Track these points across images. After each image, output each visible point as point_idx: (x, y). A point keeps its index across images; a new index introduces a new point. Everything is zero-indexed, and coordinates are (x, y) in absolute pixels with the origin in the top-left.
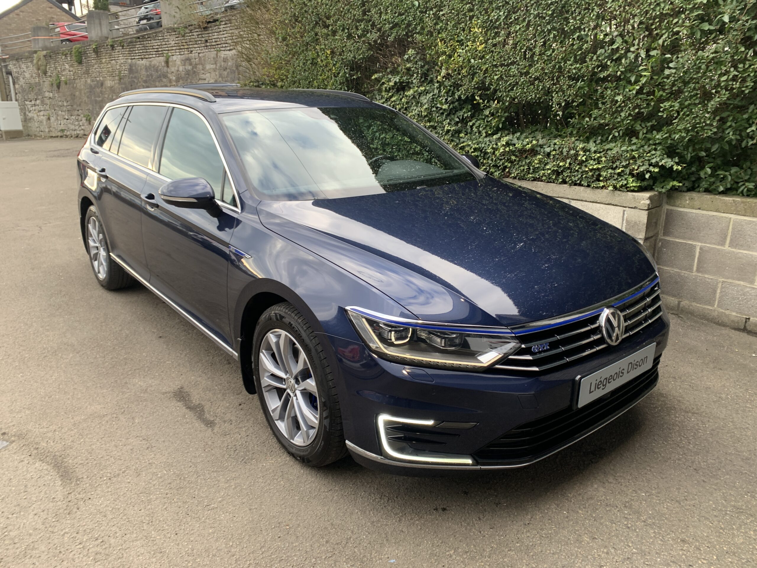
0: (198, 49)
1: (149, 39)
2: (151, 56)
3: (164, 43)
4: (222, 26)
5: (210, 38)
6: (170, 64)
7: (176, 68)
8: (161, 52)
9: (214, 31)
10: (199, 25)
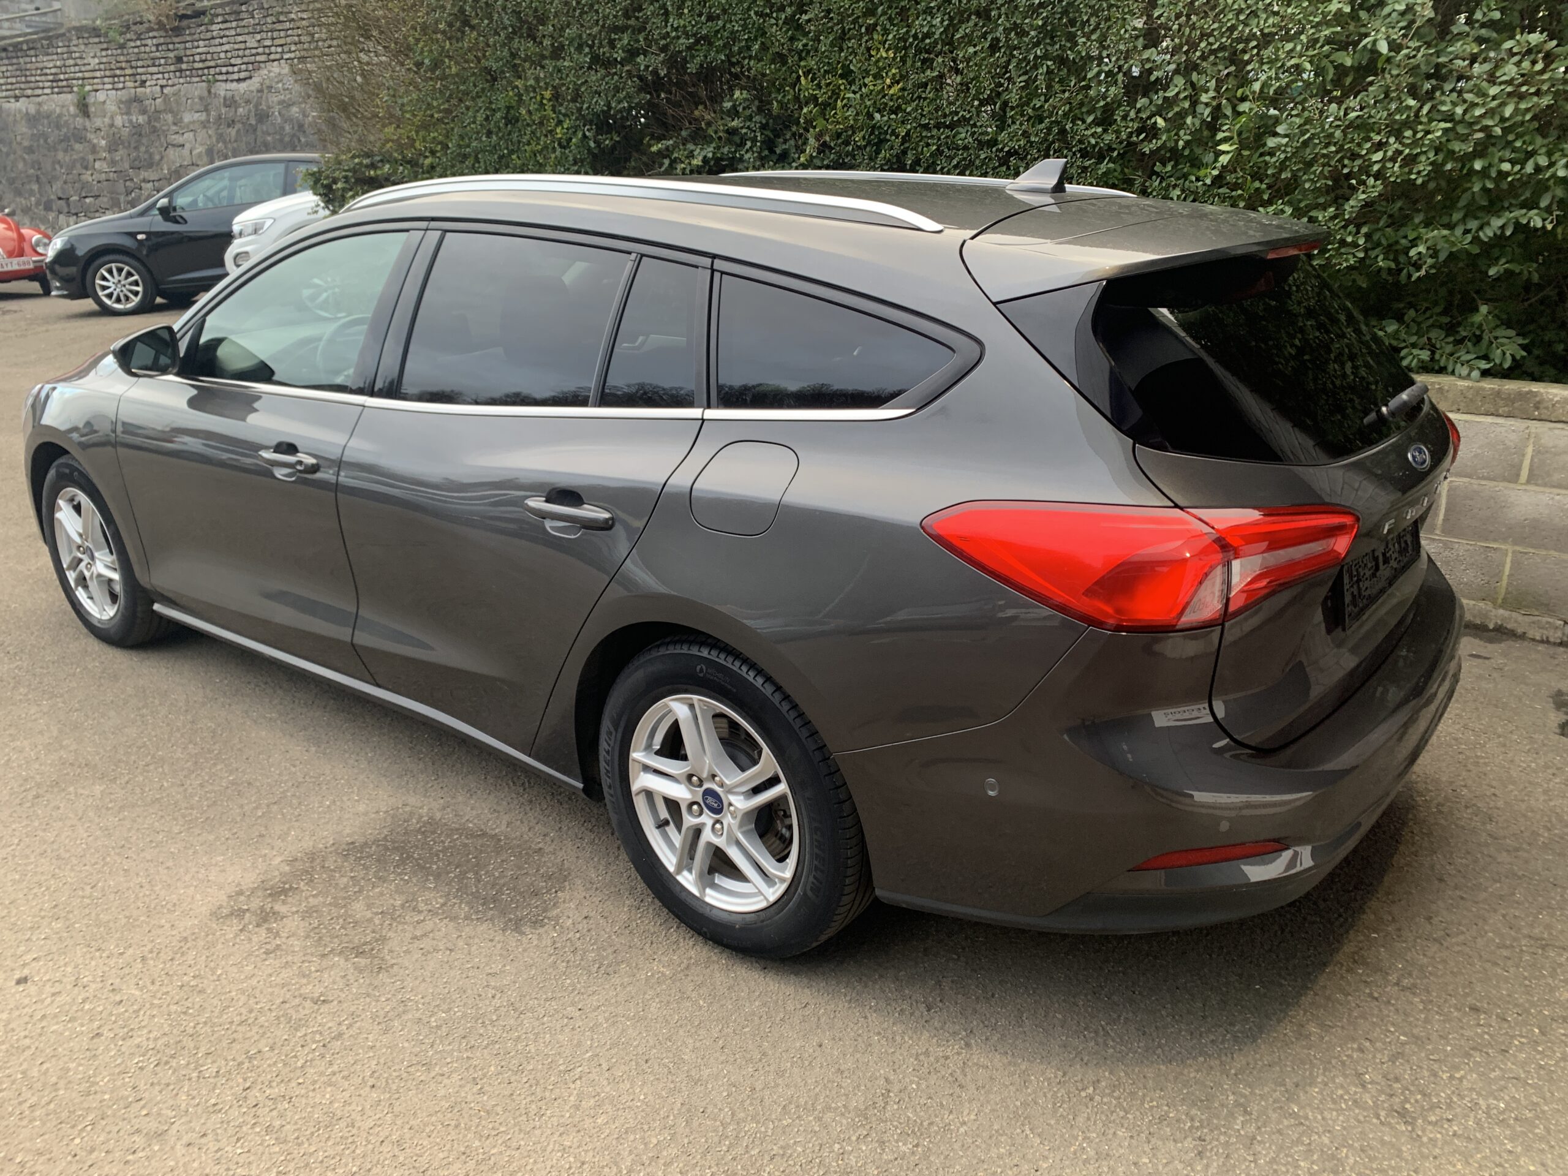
0: (160, 76)
1: (32, 52)
2: (39, 92)
3: (71, 62)
4: (214, 27)
5: (188, 52)
6: (92, 109)
7: (107, 120)
8: (64, 83)
9: (196, 37)
10: (159, 23)
